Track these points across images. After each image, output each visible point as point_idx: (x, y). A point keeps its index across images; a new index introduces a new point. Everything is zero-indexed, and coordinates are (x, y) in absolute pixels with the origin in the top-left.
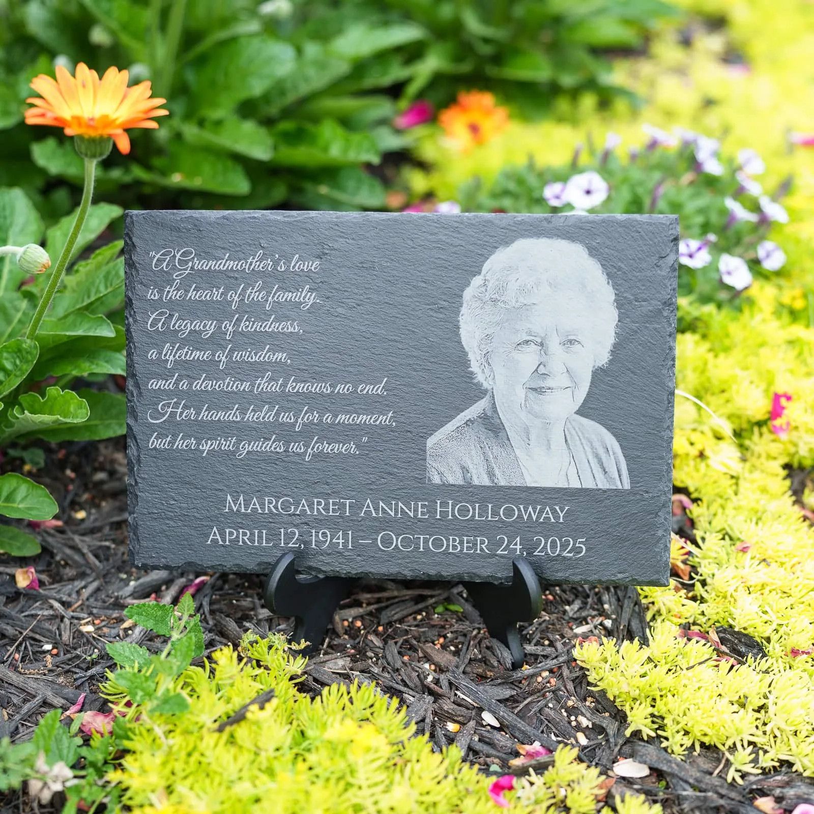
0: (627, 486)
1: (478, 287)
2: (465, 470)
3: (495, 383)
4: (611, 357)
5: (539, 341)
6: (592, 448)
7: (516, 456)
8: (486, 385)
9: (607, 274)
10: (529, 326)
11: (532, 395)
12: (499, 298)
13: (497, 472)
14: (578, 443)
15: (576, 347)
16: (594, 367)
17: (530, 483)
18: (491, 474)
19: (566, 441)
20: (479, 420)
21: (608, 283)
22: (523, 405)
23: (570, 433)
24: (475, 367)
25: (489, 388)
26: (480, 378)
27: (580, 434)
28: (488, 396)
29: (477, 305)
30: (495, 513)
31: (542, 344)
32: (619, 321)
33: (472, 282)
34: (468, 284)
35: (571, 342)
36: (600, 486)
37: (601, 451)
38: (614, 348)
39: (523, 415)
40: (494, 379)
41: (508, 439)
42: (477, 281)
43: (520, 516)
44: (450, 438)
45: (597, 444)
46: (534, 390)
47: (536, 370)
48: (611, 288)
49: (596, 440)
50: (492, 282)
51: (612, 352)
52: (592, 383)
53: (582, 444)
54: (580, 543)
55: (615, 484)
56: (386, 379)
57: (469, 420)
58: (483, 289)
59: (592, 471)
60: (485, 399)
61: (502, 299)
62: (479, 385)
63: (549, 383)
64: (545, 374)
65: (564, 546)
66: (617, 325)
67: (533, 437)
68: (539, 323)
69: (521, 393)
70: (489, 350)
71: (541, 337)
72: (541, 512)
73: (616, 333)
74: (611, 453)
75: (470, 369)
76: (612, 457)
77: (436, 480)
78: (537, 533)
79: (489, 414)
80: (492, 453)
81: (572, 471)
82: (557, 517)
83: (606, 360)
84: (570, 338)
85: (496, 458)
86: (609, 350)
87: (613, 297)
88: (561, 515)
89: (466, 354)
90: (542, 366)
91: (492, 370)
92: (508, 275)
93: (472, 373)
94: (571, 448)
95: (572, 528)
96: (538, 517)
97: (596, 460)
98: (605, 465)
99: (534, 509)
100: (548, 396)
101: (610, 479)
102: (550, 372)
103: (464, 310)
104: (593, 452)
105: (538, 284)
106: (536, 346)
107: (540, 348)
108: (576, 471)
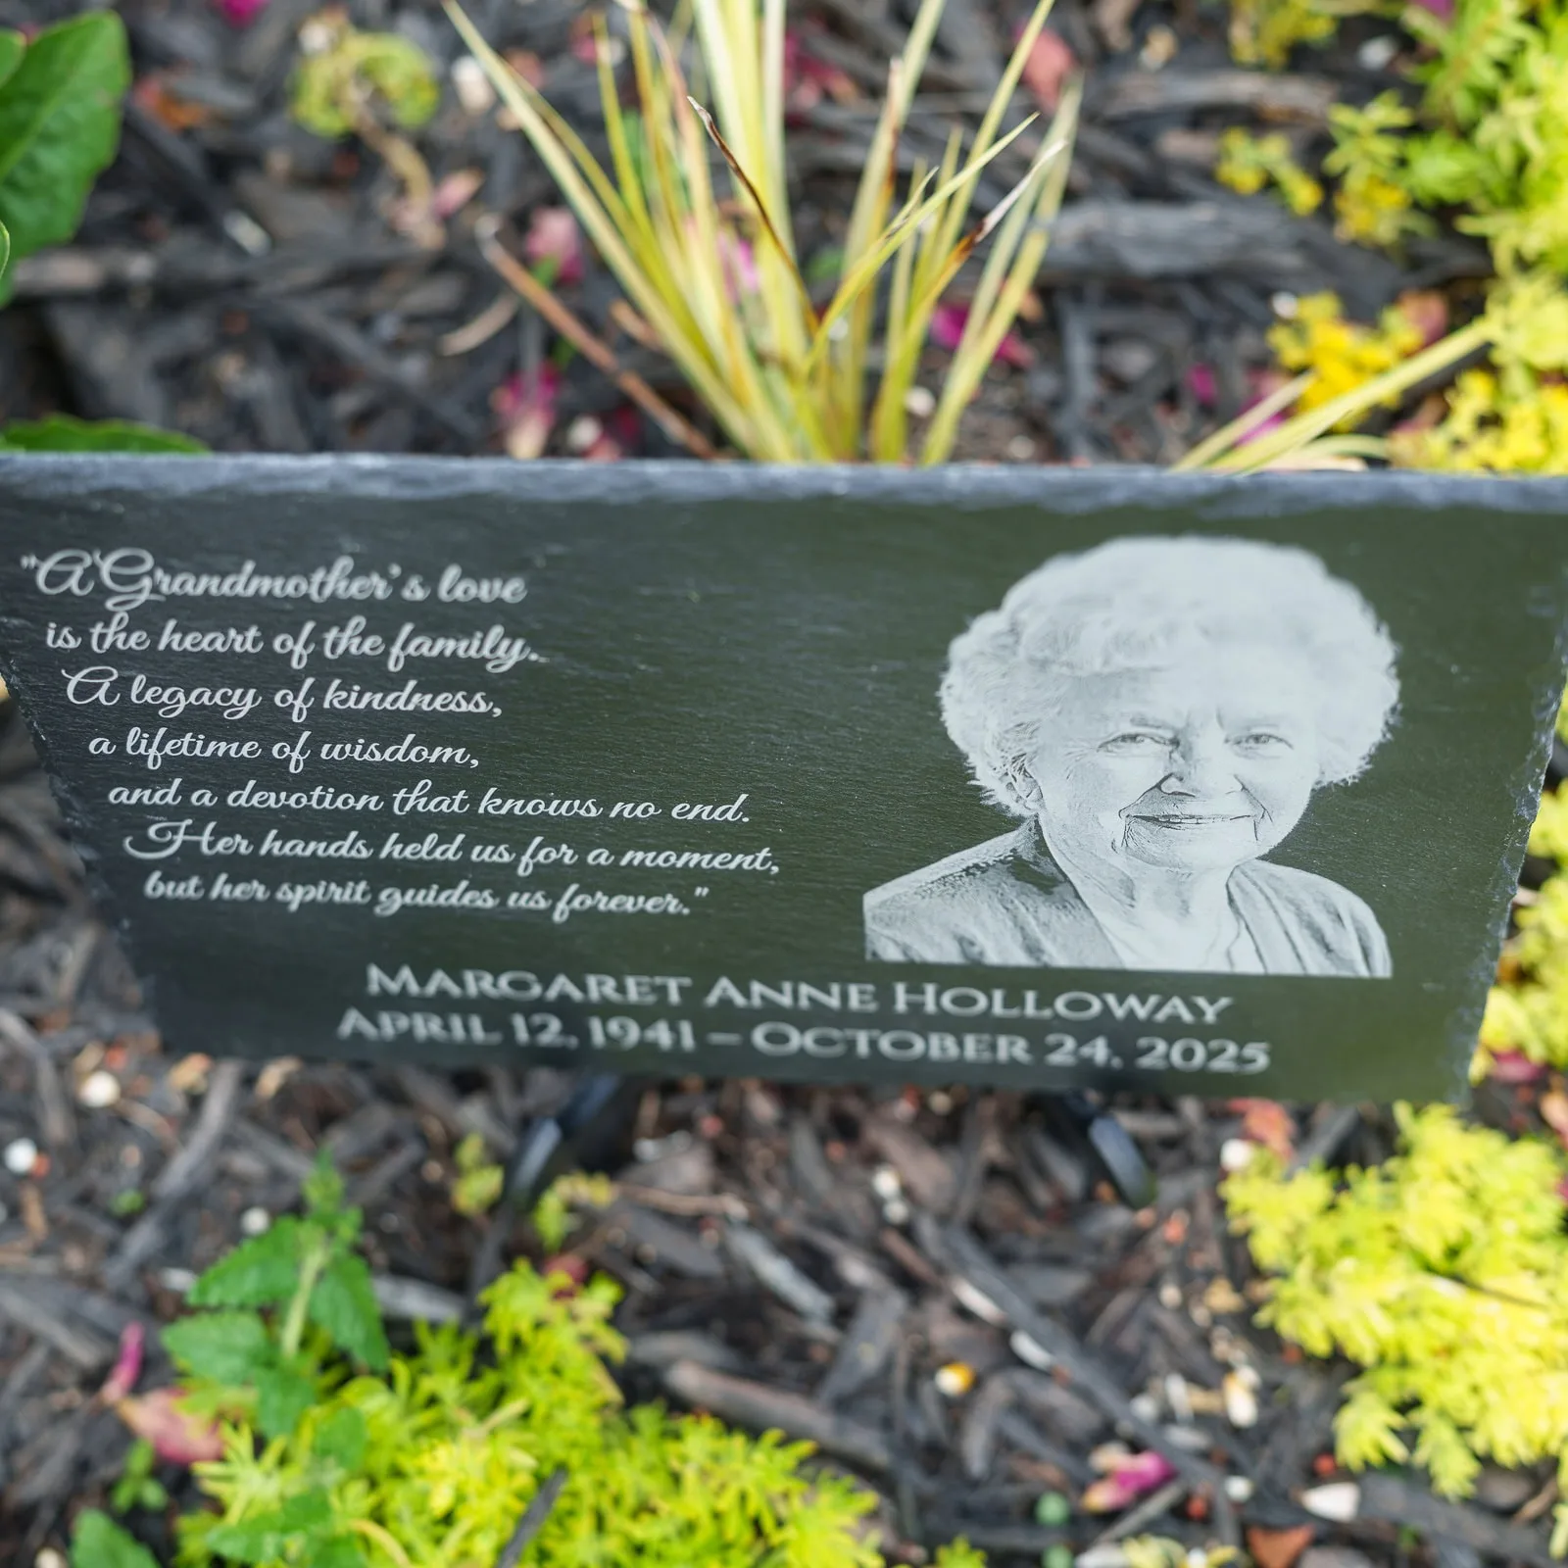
0: (1383, 968)
1: (993, 637)
2: (966, 942)
3: (1043, 806)
4: (1369, 766)
5: (1169, 735)
6: (1299, 913)
7: (1097, 923)
8: (1017, 810)
10: (1139, 708)
11: (1143, 830)
12: (1055, 658)
13: (1049, 946)
14: (1262, 904)
15: (1273, 748)
16: (1318, 783)
18: (1033, 949)
19: (1231, 901)
20: (1000, 865)
21: (1378, 628)
22: (1118, 844)
23: (1242, 890)
24: (986, 779)
25: (1028, 814)
26: (1001, 797)
27: (1270, 892)
28: (1024, 827)
29: (989, 669)
30: (1045, 1006)
31: (1175, 742)
32: (1400, 702)
33: (975, 626)
34: (964, 630)
35: (1258, 738)
36: (1314, 972)
37: (1322, 919)
39: (1119, 861)
40: (1039, 799)
41: (1078, 896)
42: (989, 623)
43: (1106, 1011)
44: (924, 892)
45: (1312, 908)
46: (1152, 819)
47: (1158, 786)
48: (1385, 640)
49: (1309, 900)
50: (1033, 626)
52: (1311, 808)
53: (1272, 907)
54: (1253, 1049)
55: (1352, 968)
56: (743, 797)
57: (976, 866)
58: (1009, 640)
59: (1294, 947)
60: (1016, 832)
61: (1064, 658)
63: (1191, 808)
64: (1184, 794)
65: (1215, 1053)
66: (1394, 710)
67: (1144, 893)
68: (1166, 704)
69: (1113, 826)
70: (1027, 750)
71: (1173, 728)
72: (1160, 1005)
73: (1387, 725)
74: (1347, 921)
75: (973, 782)
76: (1350, 928)
77: (892, 956)
78: (1148, 1036)
79: (1027, 856)
80: (1036, 918)
81: (1244, 947)
82: (1199, 1014)
83: (1355, 772)
84: (1256, 731)
85: (1046, 926)
86: (1363, 754)
87: (1390, 657)
88: (1211, 1011)
89: (962, 757)
90: (1174, 779)
91: (1035, 786)
92: (1079, 614)
93: (979, 789)
94: (1243, 911)
96: (1153, 1014)
97: (1306, 932)
98: (1330, 939)
99: (1144, 1002)
100: (1188, 830)
101: (1340, 962)
102: (1197, 791)
103: (953, 678)
104: (1301, 920)
105: (1170, 631)
106: (1157, 746)
107: (1170, 748)
108: (1253, 948)
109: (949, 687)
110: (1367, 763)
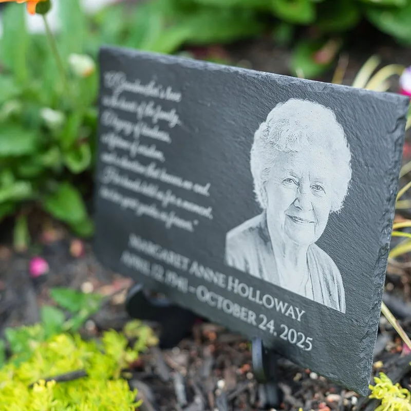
0: (343, 311)
1: (263, 131)
2: (246, 262)
3: (268, 205)
4: (343, 207)
5: (298, 181)
6: (324, 274)
7: (275, 262)
8: (263, 205)
9: (348, 139)
10: (291, 168)
11: (289, 221)
12: (275, 142)
13: (264, 270)
14: (315, 266)
15: (320, 192)
16: (331, 211)
17: (283, 286)
18: (261, 271)
19: (307, 262)
20: (256, 229)
21: (347, 146)
22: (283, 227)
23: (310, 257)
24: (257, 190)
25: (264, 208)
26: (259, 199)
27: (316, 259)
28: (263, 213)
29: (262, 144)
30: (261, 299)
31: (299, 184)
32: (352, 179)
33: (261, 126)
34: (257, 127)
35: (317, 186)
36: (326, 304)
37: (329, 278)
38: (346, 200)
39: (283, 234)
40: (267, 202)
41: (272, 249)
42: (263, 126)
43: (275, 306)
44: (240, 236)
45: (327, 272)
46: (291, 217)
47: (293, 203)
48: (349, 150)
49: (326, 268)
50: (272, 128)
51: (345, 203)
52: (328, 223)
53: (317, 268)
54: (309, 340)
55: (335, 306)
57: (252, 228)
58: (266, 133)
59: (322, 290)
60: (261, 215)
61: (278, 143)
62: (258, 204)
63: (301, 215)
64: (299, 208)
65: (299, 339)
66: (350, 182)
67: (287, 252)
68: (299, 167)
69: (282, 217)
70: (267, 180)
71: (299, 179)
72: (287, 308)
73: (348, 188)
74: (336, 281)
76: (336, 284)
77: (230, 263)
78: (284, 323)
79: (263, 226)
80: (262, 256)
81: (309, 286)
82: (296, 316)
83: (340, 208)
84: (318, 184)
85: (264, 259)
86: (342, 201)
87: (350, 159)
88: (300, 315)
90: (297, 201)
91: (267, 195)
92: (282, 126)
94: (310, 268)
95: (305, 327)
96: (286, 312)
97: (325, 283)
98: (331, 289)
99: (284, 305)
100: (298, 225)
101: (332, 301)
102: (302, 207)
103: (254, 146)
104: (324, 277)
105: (301, 136)
106: (295, 185)
107: (297, 186)
108: (311, 287)
109: (253, 150)
110: (343, 205)
